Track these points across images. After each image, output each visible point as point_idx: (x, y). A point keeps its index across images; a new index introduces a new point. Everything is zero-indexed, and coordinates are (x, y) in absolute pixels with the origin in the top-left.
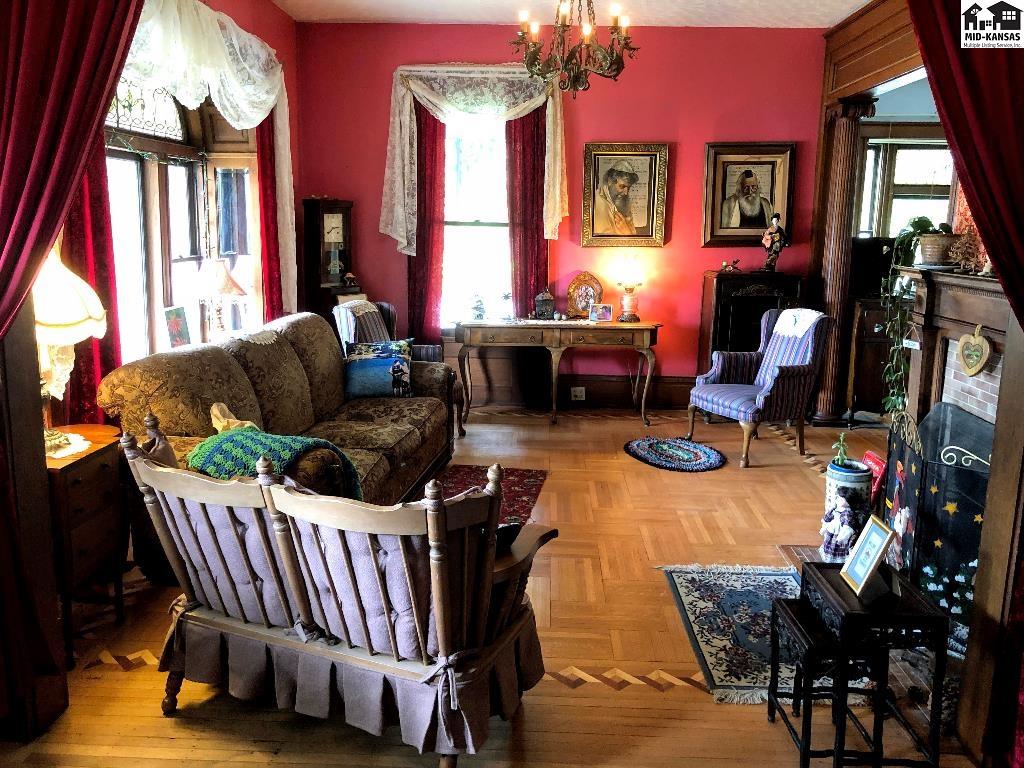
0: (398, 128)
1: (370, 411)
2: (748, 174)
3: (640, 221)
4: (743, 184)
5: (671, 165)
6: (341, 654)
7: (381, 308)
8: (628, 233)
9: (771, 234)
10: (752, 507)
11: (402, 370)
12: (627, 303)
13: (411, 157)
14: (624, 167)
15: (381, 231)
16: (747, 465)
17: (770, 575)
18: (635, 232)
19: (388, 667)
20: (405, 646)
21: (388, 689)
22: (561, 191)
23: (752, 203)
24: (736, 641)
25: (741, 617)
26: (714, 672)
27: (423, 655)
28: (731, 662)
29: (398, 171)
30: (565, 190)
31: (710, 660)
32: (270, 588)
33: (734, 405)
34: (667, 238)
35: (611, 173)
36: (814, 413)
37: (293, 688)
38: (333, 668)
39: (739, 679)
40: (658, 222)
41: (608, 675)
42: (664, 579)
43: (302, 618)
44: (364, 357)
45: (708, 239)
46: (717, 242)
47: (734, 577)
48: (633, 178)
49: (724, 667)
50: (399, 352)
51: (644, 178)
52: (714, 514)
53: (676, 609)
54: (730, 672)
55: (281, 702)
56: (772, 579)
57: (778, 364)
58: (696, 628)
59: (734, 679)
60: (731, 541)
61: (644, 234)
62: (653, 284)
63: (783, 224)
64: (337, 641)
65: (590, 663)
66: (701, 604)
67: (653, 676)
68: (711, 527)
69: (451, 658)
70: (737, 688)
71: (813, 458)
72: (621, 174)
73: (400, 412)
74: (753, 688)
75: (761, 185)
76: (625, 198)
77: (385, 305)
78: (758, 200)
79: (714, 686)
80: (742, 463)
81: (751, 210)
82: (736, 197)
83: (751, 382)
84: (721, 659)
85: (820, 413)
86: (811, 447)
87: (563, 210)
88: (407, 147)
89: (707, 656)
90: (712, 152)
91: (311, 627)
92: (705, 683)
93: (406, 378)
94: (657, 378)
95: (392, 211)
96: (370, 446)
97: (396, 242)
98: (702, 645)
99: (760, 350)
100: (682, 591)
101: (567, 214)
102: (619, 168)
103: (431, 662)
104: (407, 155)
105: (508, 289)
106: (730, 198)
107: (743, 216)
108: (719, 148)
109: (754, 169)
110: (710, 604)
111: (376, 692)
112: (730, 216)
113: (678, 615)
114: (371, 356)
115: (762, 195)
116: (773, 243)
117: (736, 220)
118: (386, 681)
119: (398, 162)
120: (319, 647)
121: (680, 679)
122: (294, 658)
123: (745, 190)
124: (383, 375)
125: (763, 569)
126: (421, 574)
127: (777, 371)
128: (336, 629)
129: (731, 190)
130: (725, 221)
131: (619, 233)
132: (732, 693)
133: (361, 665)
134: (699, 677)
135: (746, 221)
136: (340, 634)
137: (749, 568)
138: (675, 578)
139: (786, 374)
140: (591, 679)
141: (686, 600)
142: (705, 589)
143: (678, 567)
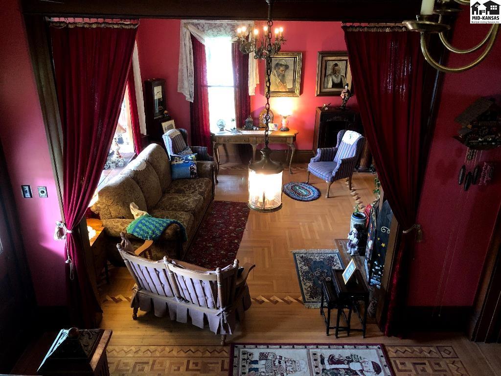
0: (184, 46)
1: (183, 188)
2: (336, 65)
3: (290, 86)
4: (334, 69)
5: (303, 61)
6: (190, 306)
7: (181, 131)
8: (284, 91)
9: (344, 93)
10: (328, 219)
11: (194, 168)
12: (284, 122)
13: (190, 59)
14: (283, 62)
15: (178, 91)
16: (328, 197)
17: (330, 253)
18: (287, 91)
19: (205, 310)
20: (210, 304)
21: (205, 316)
22: (256, 73)
23: (337, 77)
24: (314, 284)
25: (317, 273)
26: (305, 296)
27: (215, 306)
28: (311, 292)
29: (185, 66)
30: (258, 73)
31: (305, 291)
32: (167, 288)
33: (324, 175)
34: (301, 93)
35: (277, 65)
36: (359, 167)
37: (175, 314)
38: (188, 310)
39: (313, 299)
40: (298, 86)
41: (272, 299)
42: (292, 256)
43: (177, 294)
44: (178, 163)
45: (318, 93)
46: (322, 94)
47: (317, 255)
48: (287, 67)
49: (309, 294)
50: (192, 160)
51: (291, 67)
52: (313, 224)
53: (295, 270)
54: (311, 297)
55: (172, 318)
56: (330, 255)
57: (341, 158)
58: (301, 278)
59: (312, 299)
60: (318, 238)
61: (291, 92)
62: (295, 112)
63: (349, 88)
64: (189, 302)
65: (266, 294)
66: (304, 268)
67: (286, 299)
68: (312, 231)
69: (224, 309)
70: (313, 302)
71: (354, 192)
72: (281, 65)
73: (194, 188)
74: (317, 302)
75: (341, 70)
76: (284, 76)
77: (183, 130)
78: (340, 76)
79: (305, 302)
80: (326, 196)
81: (337, 81)
82: (330, 75)
83: (332, 160)
84: (308, 291)
85: (361, 167)
86: (355, 185)
87: (257, 81)
88: (188, 55)
89: (304, 289)
90: (321, 56)
91: (180, 297)
92: (302, 301)
93: (195, 171)
94: (296, 151)
95: (183, 83)
96: (186, 210)
97: (185, 97)
98: (303, 285)
99: (337, 147)
100: (298, 262)
101: (259, 83)
102: (281, 63)
103: (218, 309)
104: (188, 59)
105: (234, 116)
106: (328, 76)
107: (333, 82)
108: (324, 54)
109: (339, 63)
110: (307, 268)
111: (202, 317)
112: (328, 83)
113: (296, 273)
114: (181, 162)
115: (341, 74)
116: (345, 97)
117: (330, 85)
118: (204, 314)
119: (184, 60)
120: (183, 303)
121: (295, 299)
122: (175, 306)
123: (335, 72)
124: (186, 171)
125: (327, 251)
126: (215, 288)
127: (341, 161)
128: (188, 298)
129: (329, 72)
130: (325, 86)
131: (281, 91)
132: (310, 304)
133: (196, 309)
134: (301, 298)
135: (335, 85)
136: (189, 300)
137: (322, 251)
138: (296, 255)
139: (345, 162)
140: (266, 300)
141: (299, 266)
142: (306, 260)
143: (297, 251)
